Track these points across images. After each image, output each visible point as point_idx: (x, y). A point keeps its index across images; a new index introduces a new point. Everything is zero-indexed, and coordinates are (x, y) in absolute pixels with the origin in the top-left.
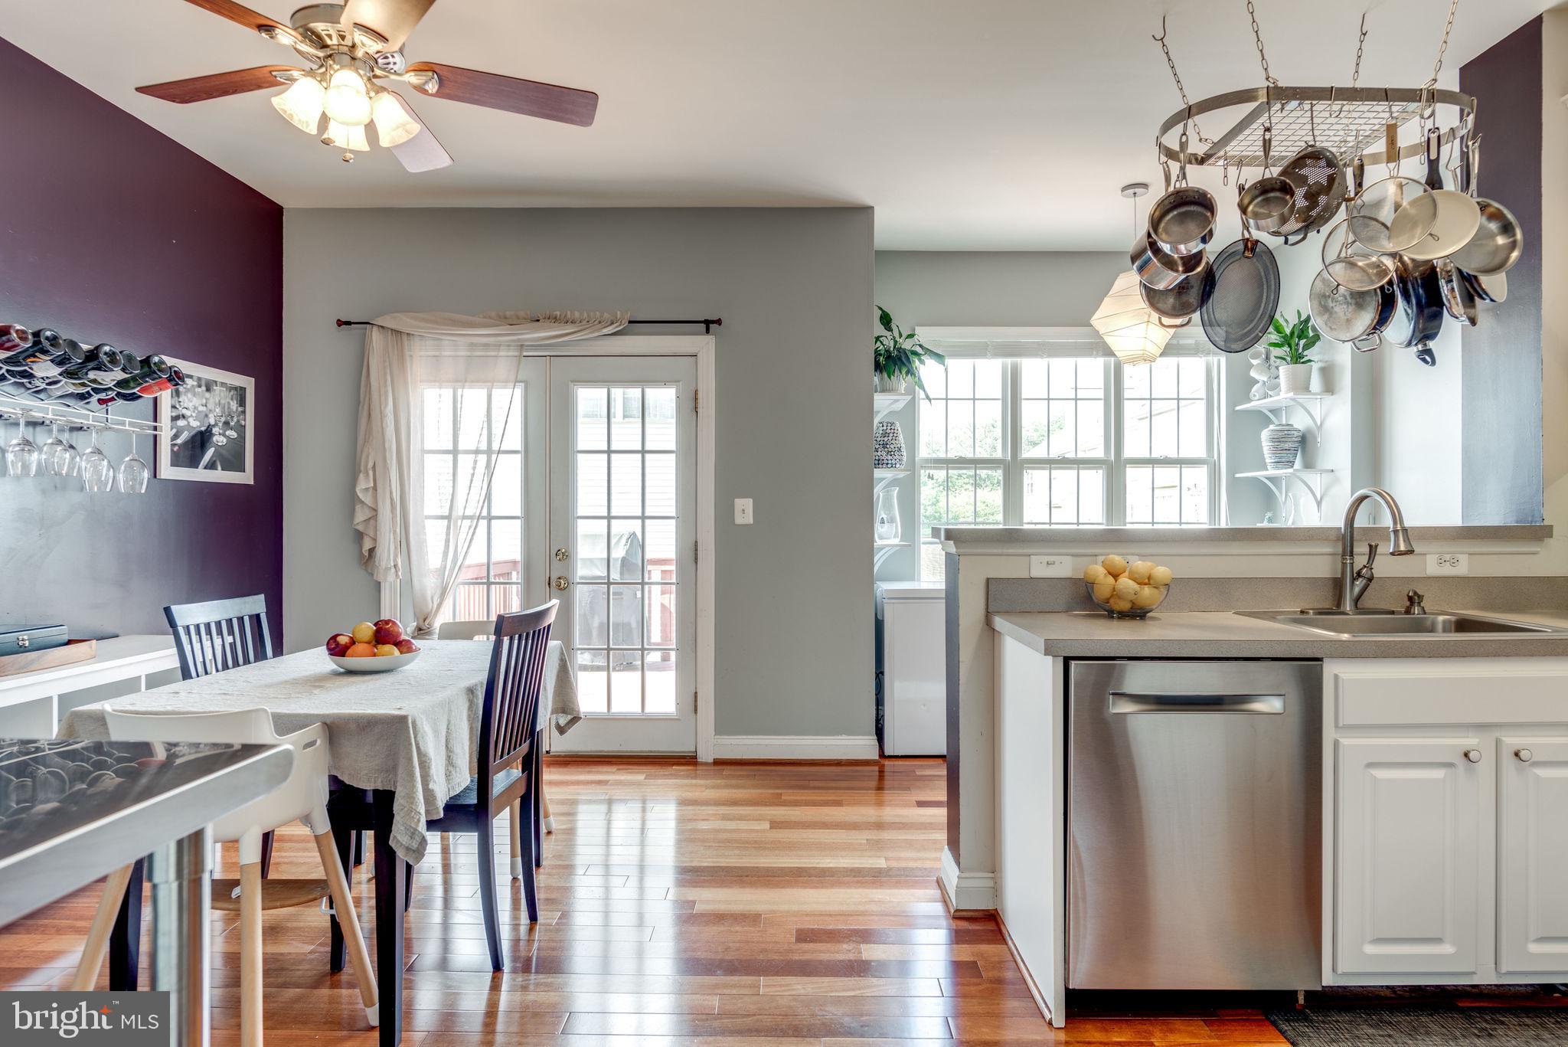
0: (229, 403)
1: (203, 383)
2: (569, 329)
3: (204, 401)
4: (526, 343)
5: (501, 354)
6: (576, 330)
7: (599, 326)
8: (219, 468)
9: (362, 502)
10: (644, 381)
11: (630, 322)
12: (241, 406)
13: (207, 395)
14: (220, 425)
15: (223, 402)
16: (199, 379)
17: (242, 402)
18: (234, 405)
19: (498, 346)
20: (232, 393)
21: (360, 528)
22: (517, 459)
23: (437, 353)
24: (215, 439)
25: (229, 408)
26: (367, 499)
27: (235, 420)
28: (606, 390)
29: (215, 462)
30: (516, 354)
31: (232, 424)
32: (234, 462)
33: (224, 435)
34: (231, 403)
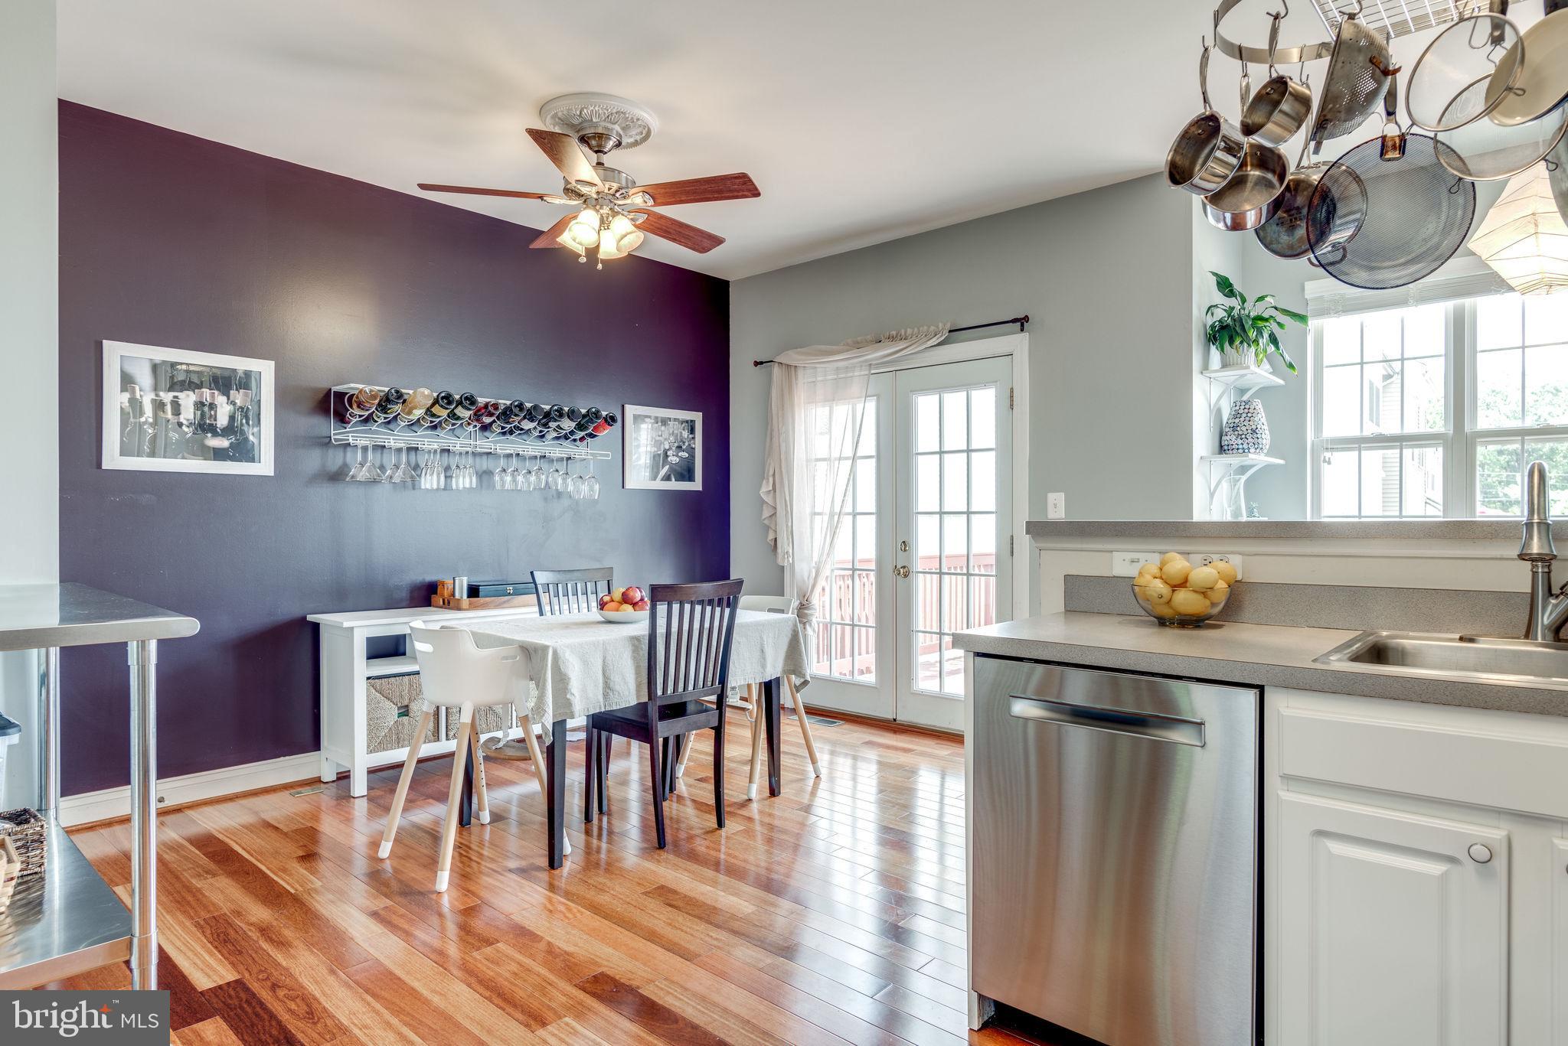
0: (681, 433)
1: (659, 419)
2: (902, 345)
3: (660, 433)
4: (874, 362)
5: (856, 374)
6: (911, 343)
7: (925, 339)
8: (673, 479)
9: (767, 503)
10: (966, 385)
11: (950, 331)
12: (691, 434)
13: (663, 428)
14: (674, 448)
15: (676, 432)
16: (656, 418)
17: (692, 431)
18: (685, 434)
19: (853, 368)
20: (684, 425)
21: (766, 522)
22: (873, 462)
23: (814, 380)
24: (669, 459)
25: (681, 436)
26: (768, 499)
27: (687, 444)
28: (938, 396)
29: (670, 475)
30: (867, 372)
31: (684, 447)
32: (687, 474)
33: (677, 456)
34: (683, 432)
